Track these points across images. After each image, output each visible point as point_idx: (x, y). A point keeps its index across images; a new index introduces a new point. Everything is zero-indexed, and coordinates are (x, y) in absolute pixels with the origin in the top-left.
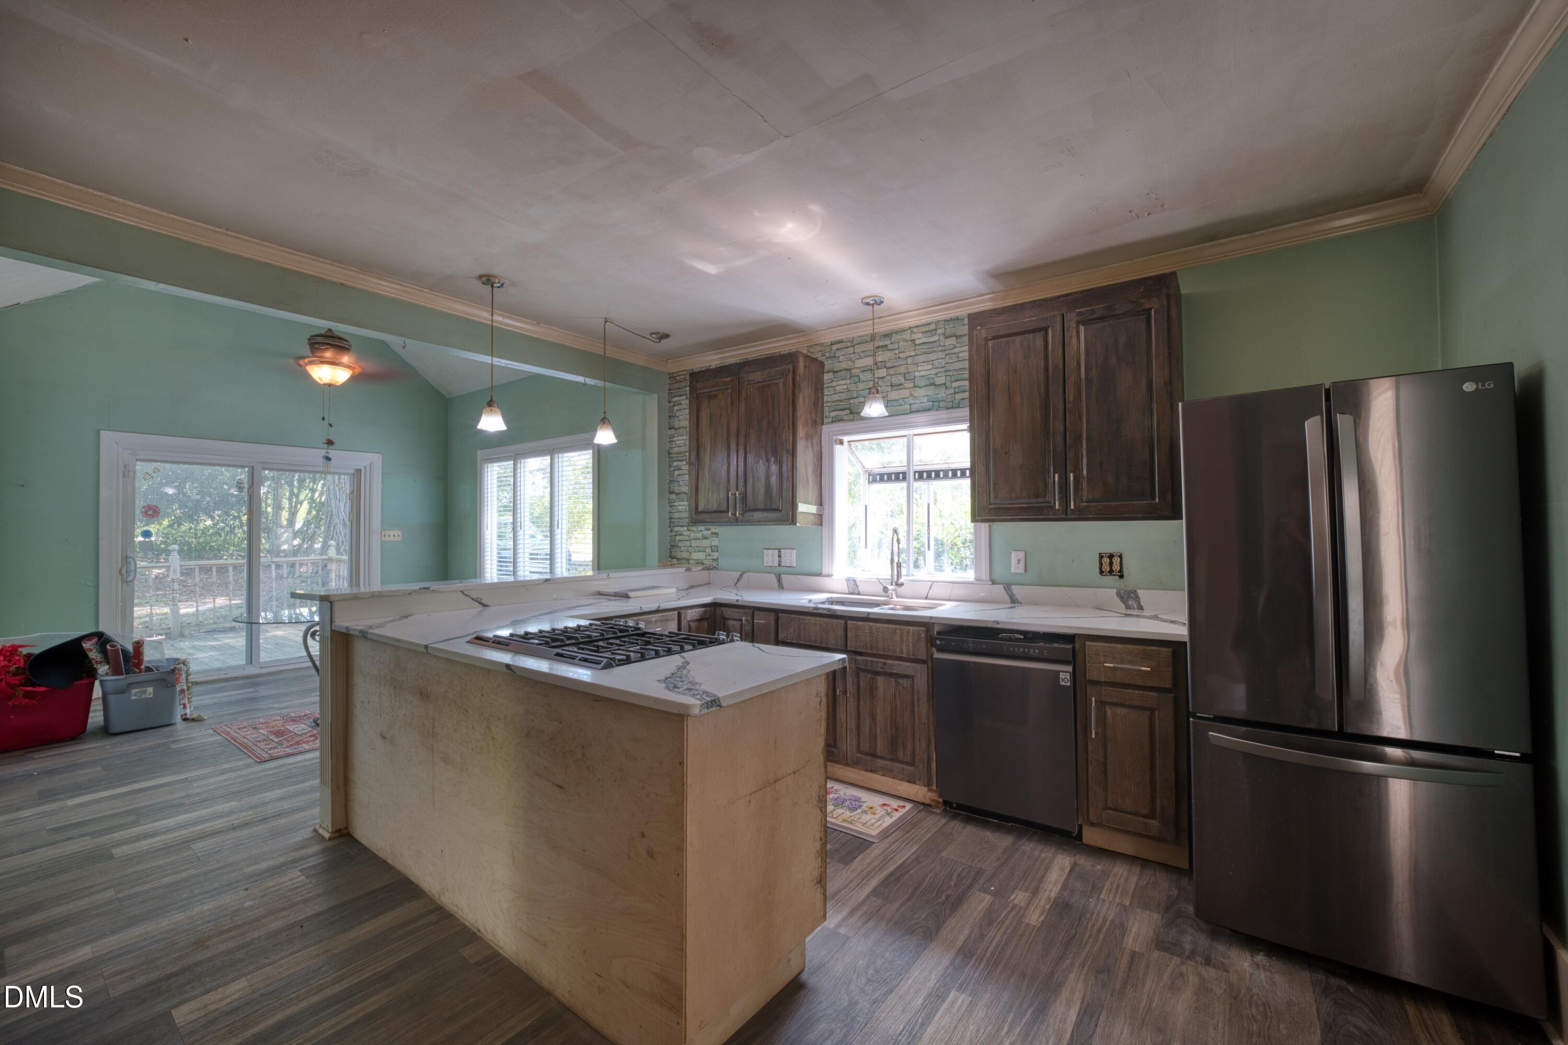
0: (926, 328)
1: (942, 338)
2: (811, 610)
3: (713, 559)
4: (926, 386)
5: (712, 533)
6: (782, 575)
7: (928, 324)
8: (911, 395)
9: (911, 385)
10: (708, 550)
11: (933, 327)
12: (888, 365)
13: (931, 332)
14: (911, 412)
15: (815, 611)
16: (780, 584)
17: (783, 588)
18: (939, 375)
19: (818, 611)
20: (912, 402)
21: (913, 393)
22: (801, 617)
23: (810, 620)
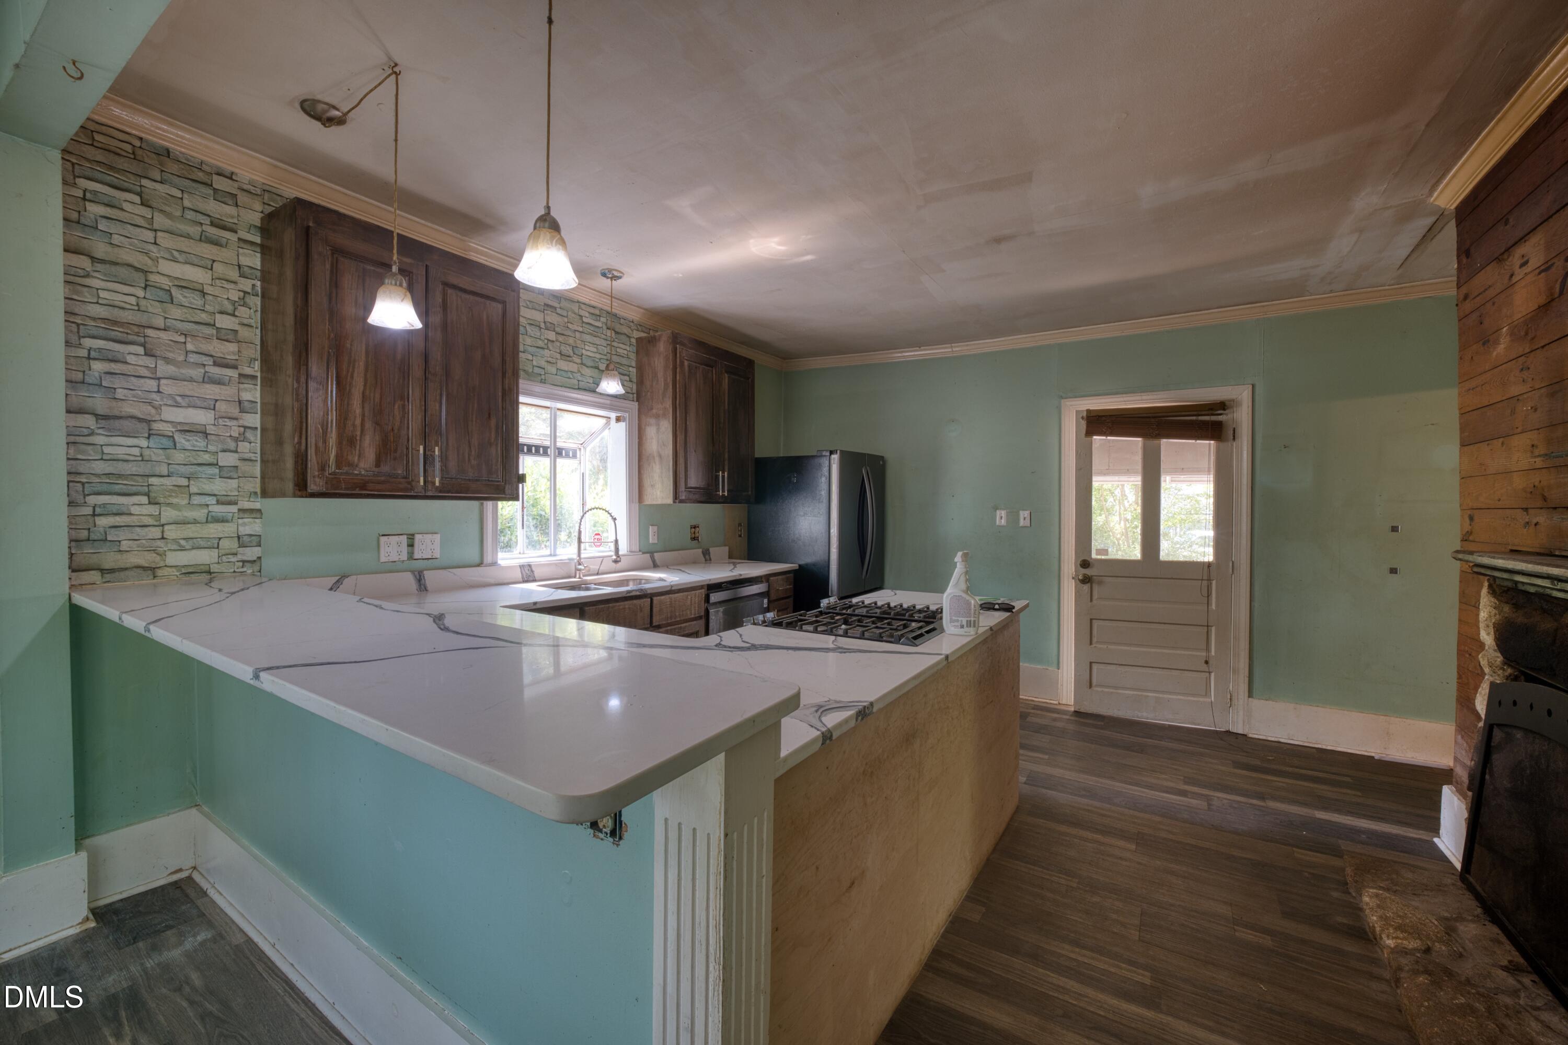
0: (592, 310)
1: (605, 327)
2: (624, 595)
3: (244, 562)
4: (592, 367)
5: (239, 510)
6: (425, 572)
7: (594, 307)
8: (579, 371)
9: (579, 361)
10: (233, 545)
11: (597, 312)
12: (558, 329)
13: (597, 317)
14: (579, 389)
15: (628, 595)
16: (420, 585)
17: (426, 590)
18: (602, 361)
19: (631, 594)
20: (580, 378)
21: (581, 370)
22: (610, 605)
23: (619, 606)
